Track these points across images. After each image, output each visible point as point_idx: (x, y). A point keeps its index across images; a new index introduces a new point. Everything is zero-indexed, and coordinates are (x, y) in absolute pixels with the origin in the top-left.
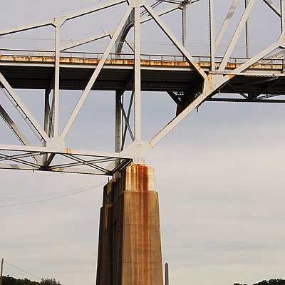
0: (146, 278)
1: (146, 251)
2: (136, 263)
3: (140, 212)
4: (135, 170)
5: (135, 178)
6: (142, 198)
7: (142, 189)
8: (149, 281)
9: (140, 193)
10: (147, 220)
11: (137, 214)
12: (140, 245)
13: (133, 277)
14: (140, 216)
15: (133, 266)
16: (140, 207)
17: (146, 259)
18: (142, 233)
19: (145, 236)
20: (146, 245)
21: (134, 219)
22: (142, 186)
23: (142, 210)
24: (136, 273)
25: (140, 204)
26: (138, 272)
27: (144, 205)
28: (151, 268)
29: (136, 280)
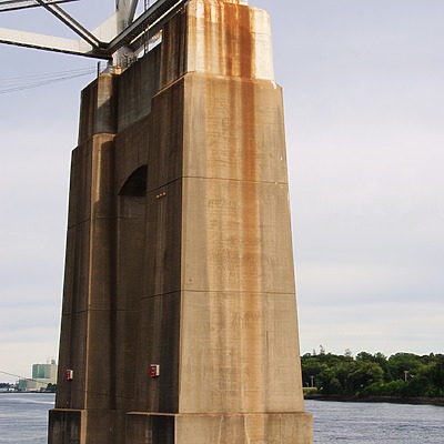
0: (251, 339)
1: (249, 258)
2: (221, 294)
3: (232, 140)
4: (214, 12)
5: (215, 38)
6: (238, 98)
7: (236, 73)
8: (260, 346)
9: (232, 83)
10: (253, 165)
11: (224, 146)
12: (232, 240)
13: (214, 336)
14: (232, 153)
15: (212, 303)
16: (232, 125)
17: (250, 283)
18: (240, 203)
19: (248, 213)
20: (250, 241)
21: (217, 160)
22: (236, 65)
23: (239, 134)
24: (221, 324)
25: (232, 118)
26: (228, 320)
27: (245, 120)
28: (265, 311)
29: (221, 343)
